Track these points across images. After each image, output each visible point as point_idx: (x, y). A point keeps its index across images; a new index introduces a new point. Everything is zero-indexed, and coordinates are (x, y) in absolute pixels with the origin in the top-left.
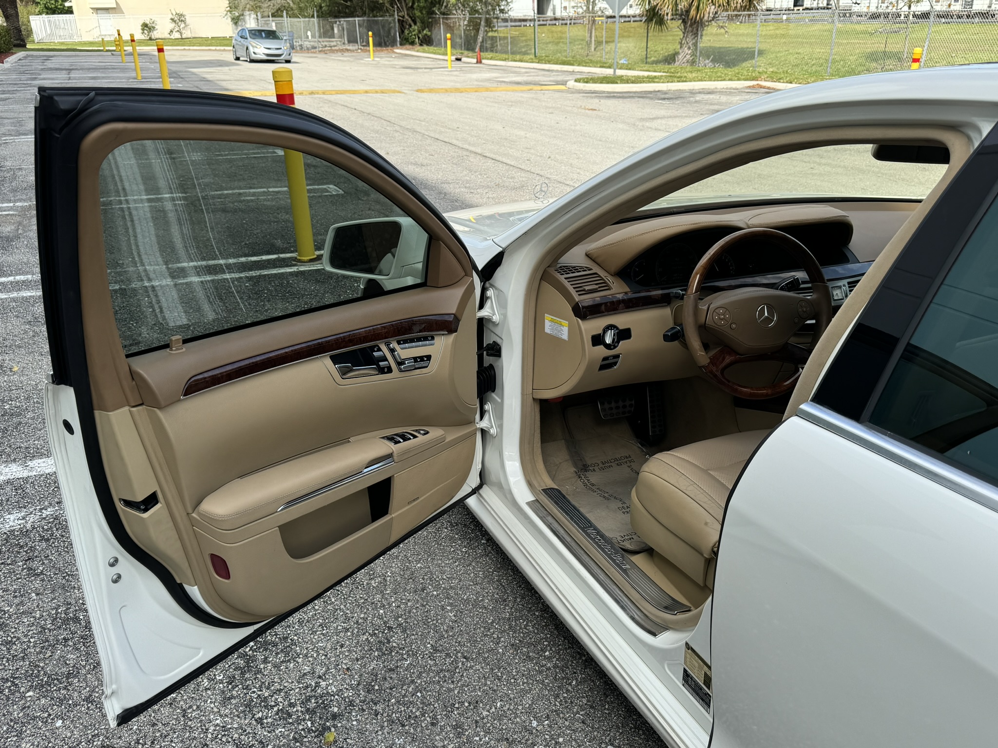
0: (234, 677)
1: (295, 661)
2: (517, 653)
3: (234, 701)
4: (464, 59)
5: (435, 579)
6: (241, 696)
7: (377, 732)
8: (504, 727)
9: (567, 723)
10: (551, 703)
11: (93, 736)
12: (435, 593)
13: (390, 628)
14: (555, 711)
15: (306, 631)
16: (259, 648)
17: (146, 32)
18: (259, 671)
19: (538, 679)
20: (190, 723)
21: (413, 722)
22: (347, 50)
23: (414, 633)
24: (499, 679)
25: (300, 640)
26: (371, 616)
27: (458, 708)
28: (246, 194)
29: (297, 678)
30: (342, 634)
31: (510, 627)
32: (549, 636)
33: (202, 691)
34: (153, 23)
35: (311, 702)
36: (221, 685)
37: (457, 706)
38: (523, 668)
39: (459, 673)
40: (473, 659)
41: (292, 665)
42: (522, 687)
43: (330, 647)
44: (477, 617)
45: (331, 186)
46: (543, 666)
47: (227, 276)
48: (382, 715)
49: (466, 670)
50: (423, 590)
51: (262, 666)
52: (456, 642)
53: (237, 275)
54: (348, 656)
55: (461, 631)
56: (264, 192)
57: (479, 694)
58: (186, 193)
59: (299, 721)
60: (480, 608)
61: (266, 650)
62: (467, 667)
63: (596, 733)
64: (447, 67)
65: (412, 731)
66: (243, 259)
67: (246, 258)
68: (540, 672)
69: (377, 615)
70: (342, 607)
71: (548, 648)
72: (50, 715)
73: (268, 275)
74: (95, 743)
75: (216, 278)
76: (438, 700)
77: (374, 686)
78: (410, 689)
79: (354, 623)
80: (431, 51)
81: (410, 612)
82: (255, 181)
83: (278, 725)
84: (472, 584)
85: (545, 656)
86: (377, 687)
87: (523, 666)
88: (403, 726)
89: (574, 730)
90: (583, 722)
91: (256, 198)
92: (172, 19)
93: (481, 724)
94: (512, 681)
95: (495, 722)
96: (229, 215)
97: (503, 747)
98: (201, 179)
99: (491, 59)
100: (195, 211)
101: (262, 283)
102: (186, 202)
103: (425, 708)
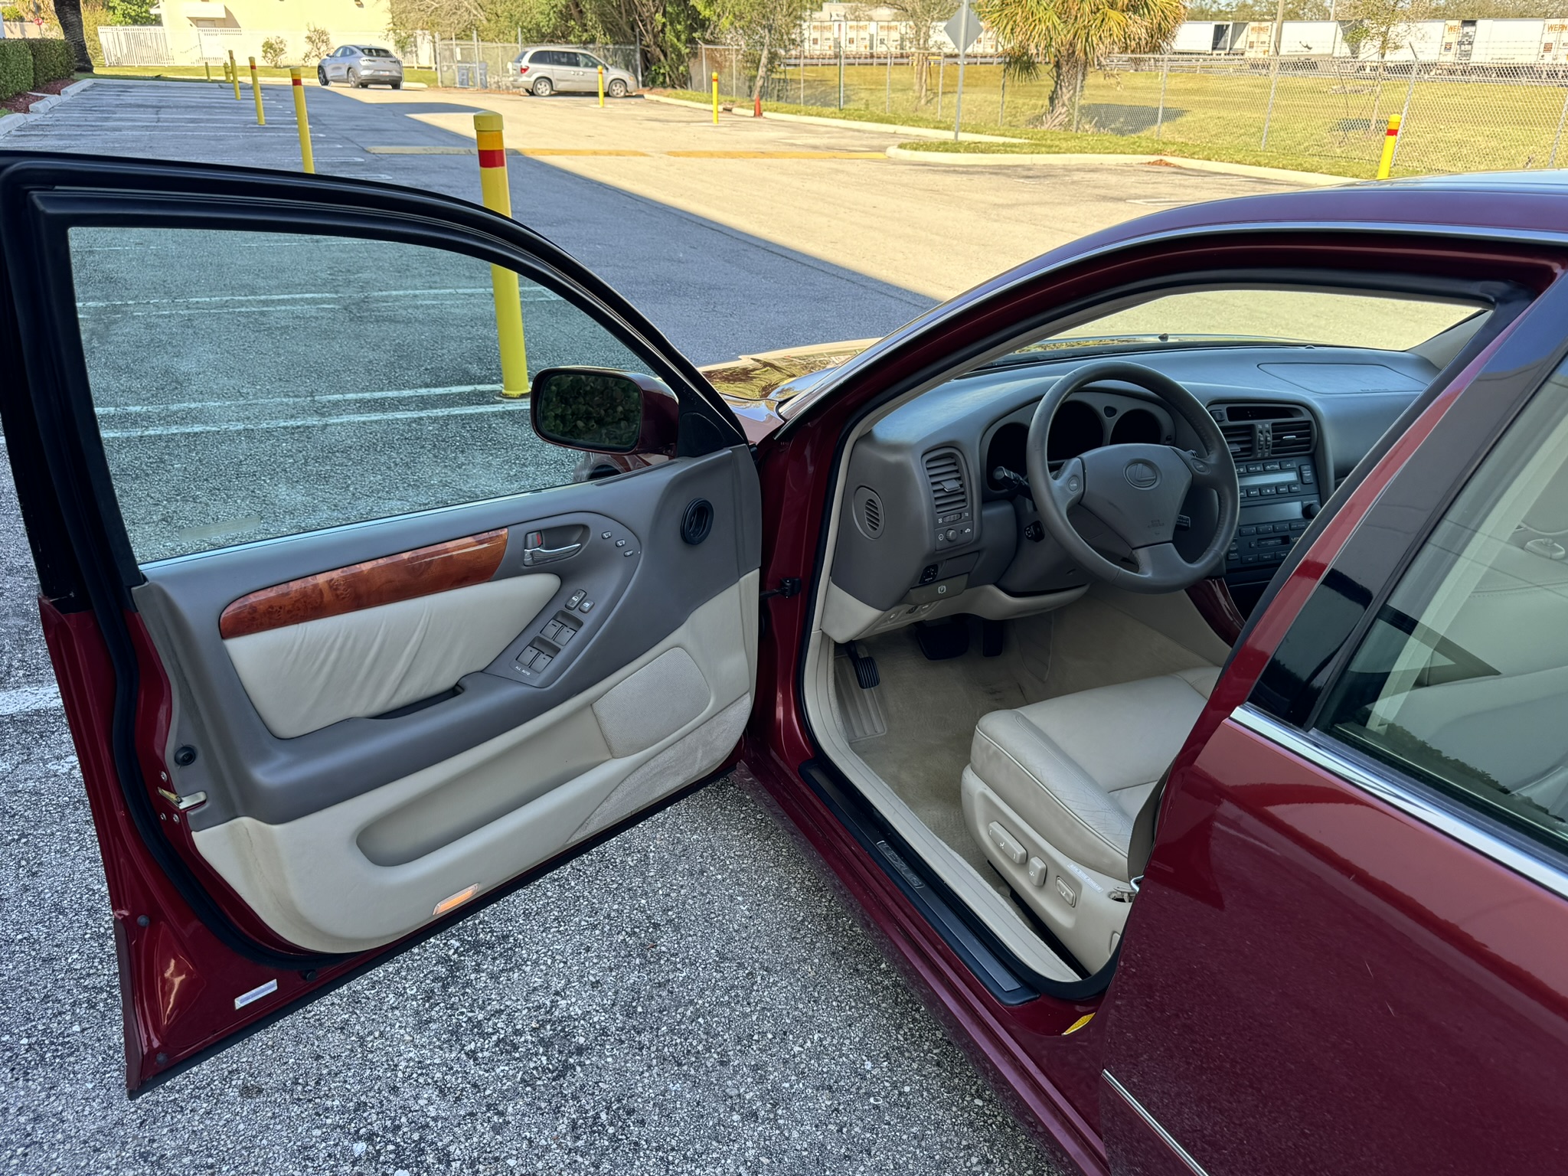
0: (432, 991)
1: (520, 969)
2: (840, 966)
3: (433, 1026)
4: (735, 110)
5: (719, 858)
6: (444, 1018)
7: (642, 1073)
8: (825, 1070)
9: (915, 1066)
10: (891, 1036)
11: (230, 1072)
12: (719, 877)
13: (656, 926)
14: (898, 1048)
15: (536, 928)
16: (468, 951)
17: (269, 55)
18: (469, 984)
19: (871, 1002)
20: (370, 1056)
21: (694, 1059)
23: (691, 933)
24: (815, 1002)
25: (527, 940)
26: (628, 907)
27: (758, 1041)
28: (423, 297)
29: (525, 994)
30: (587, 933)
31: (829, 928)
33: (386, 1011)
34: (281, 42)
35: (545, 1029)
36: (414, 1003)
38: (849, 987)
39: (758, 991)
40: (776, 972)
41: (516, 975)
42: (849, 1013)
43: (570, 951)
44: (781, 913)
46: (878, 984)
47: (399, 415)
48: (649, 1048)
49: (766, 986)
50: (702, 872)
51: (473, 976)
52: (752, 947)
53: (415, 415)
54: (597, 963)
55: (759, 931)
56: (450, 294)
57: (788, 1021)
58: (337, 292)
59: (528, 1055)
60: (785, 900)
61: (478, 953)
62: (768, 982)
63: (956, 1080)
64: (711, 121)
65: (693, 1072)
66: (423, 391)
67: (428, 389)
68: (875, 993)
69: (637, 906)
70: (586, 893)
73: (461, 415)
74: (234, 1083)
75: (385, 417)
76: (729, 1029)
77: (636, 1007)
78: (688, 1013)
79: (605, 918)
80: (688, 96)
81: (684, 904)
82: (437, 278)
83: (499, 1061)
84: (772, 865)
85: (880, 970)
86: (640, 1009)
87: (850, 983)
88: (680, 1065)
89: (925, 1076)
90: (938, 1064)
91: (439, 302)
92: (308, 38)
93: (791, 1064)
94: (834, 1003)
95: (812, 1062)
96: (400, 326)
97: (824, 1098)
98: (358, 272)
99: (775, 111)
100: (351, 320)
101: (452, 426)
102: (337, 307)
103: (711, 1040)
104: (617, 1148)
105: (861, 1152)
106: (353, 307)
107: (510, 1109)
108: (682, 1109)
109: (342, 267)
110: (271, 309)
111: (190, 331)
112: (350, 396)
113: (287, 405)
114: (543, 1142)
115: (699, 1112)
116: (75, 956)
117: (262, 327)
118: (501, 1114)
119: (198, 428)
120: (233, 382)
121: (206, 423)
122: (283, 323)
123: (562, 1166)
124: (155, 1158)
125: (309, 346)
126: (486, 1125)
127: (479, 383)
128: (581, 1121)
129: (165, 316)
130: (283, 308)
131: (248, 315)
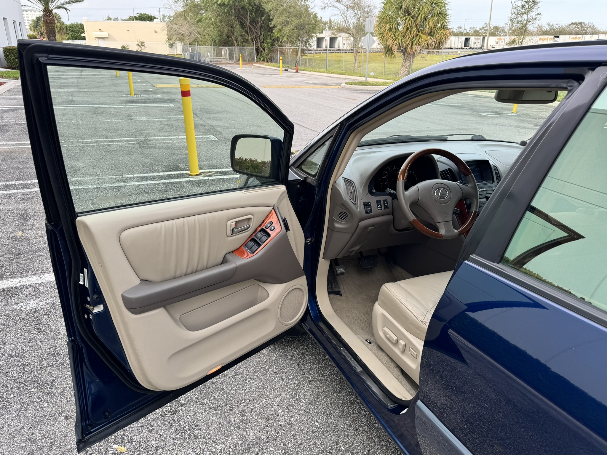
2: (277, 377)
4: (289, 70)
7: (203, 413)
8: (265, 412)
9: (296, 411)
10: (290, 401)
11: (62, 411)
14: (292, 405)
21: (221, 408)
22: (229, 63)
24: (266, 389)
27: (244, 403)
28: (167, 139)
31: (275, 364)
32: (293, 368)
34: (128, 46)
37: (243, 401)
38: (278, 384)
39: (247, 385)
40: (254, 379)
42: (277, 393)
45: (212, 136)
46: (288, 383)
47: (152, 182)
48: (206, 405)
49: (250, 384)
52: (247, 371)
53: (158, 182)
56: (177, 138)
57: (255, 396)
58: (136, 138)
60: (261, 354)
63: (310, 416)
64: (280, 74)
65: (220, 413)
66: (162, 174)
67: (163, 173)
68: (287, 386)
71: (292, 374)
72: (41, 401)
73: (174, 182)
74: (63, 415)
75: (147, 183)
76: (234, 398)
77: (203, 391)
78: (221, 393)
80: (272, 65)
82: (173, 133)
85: (290, 378)
86: (205, 392)
88: (216, 410)
89: (299, 414)
90: (305, 411)
91: (172, 141)
92: (137, 44)
93: (254, 410)
94: (272, 390)
95: (261, 410)
96: (157, 150)
97: (263, 422)
98: (145, 130)
99: (303, 70)
100: (140, 147)
101: (170, 186)
102: (135, 143)
103: (227, 402)
104: (190, 438)
105: (273, 440)
106: (141, 143)
107: (155, 425)
108: (214, 425)
109: (139, 129)
110: (112, 144)
111: (82, 152)
112: (135, 175)
113: (113, 178)
114: (165, 436)
115: (220, 426)
116: (14, 372)
117: (108, 150)
118: (152, 426)
119: (80, 187)
120: (95, 170)
121: (83, 185)
122: (115, 149)
123: (170, 444)
124: (33, 440)
125: (124, 157)
126: (146, 430)
127: (182, 171)
128: (179, 429)
129: (74, 146)
130: (116, 143)
131: (103, 146)
